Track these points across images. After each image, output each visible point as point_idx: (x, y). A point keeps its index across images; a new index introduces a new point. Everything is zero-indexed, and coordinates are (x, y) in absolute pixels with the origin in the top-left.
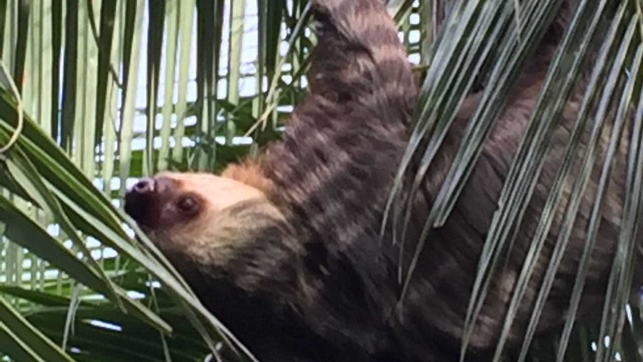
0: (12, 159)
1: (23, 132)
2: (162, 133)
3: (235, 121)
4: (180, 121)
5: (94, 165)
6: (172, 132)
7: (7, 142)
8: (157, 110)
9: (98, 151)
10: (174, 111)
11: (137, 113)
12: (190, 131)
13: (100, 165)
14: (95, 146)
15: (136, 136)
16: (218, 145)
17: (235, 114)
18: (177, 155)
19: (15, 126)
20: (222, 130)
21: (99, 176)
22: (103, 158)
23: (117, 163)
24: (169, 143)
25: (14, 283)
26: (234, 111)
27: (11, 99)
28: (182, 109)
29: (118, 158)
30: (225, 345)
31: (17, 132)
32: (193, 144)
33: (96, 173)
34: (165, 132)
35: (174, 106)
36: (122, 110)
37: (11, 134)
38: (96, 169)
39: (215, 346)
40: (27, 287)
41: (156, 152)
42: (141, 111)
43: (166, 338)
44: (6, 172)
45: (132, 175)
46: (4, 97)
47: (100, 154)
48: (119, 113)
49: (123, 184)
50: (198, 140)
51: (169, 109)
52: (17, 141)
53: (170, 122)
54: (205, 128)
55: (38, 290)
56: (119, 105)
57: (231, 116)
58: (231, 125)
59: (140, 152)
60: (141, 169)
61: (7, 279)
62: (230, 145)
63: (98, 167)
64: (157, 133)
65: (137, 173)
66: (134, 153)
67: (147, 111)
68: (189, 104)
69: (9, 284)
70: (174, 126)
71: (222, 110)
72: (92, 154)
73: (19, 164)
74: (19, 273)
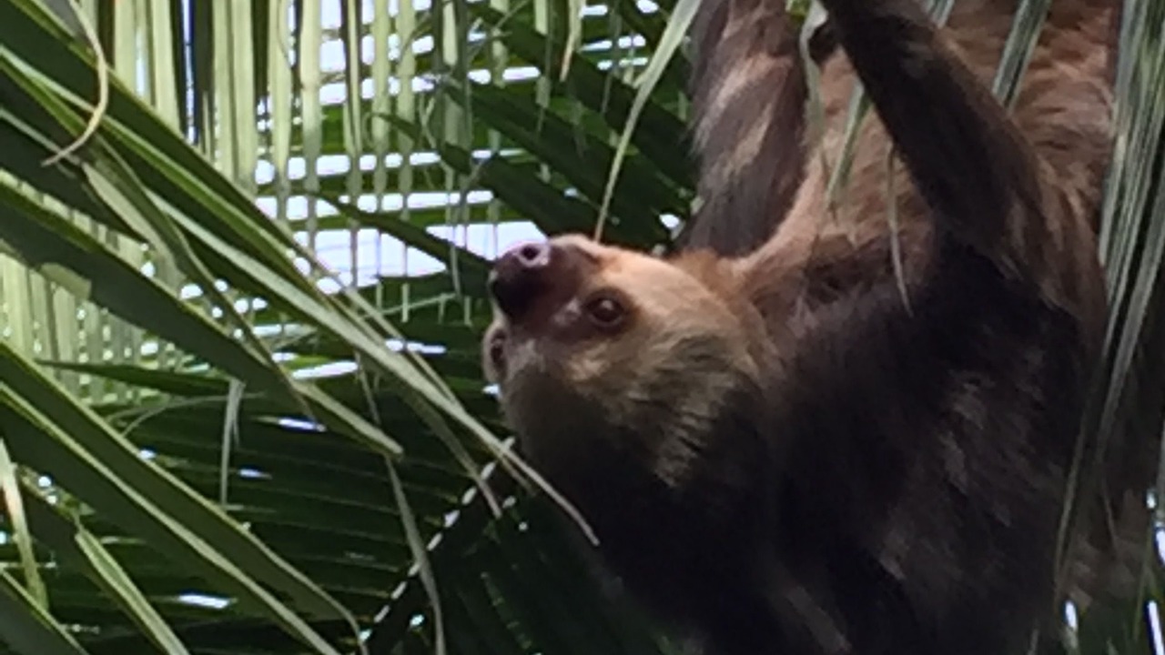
0: (92, 163)
1: (109, 111)
2: (374, 71)
3: (504, 41)
4: (406, 47)
5: (256, 137)
6: (394, 66)
7: (82, 131)
8: (363, 30)
9: (261, 109)
10: (393, 30)
11: (325, 37)
12: (424, 64)
13: (267, 137)
14: (257, 102)
15: (328, 79)
16: (475, 85)
17: (504, 28)
18: (405, 109)
19: (95, 102)
20: (482, 57)
21: (266, 157)
22: (270, 124)
23: (296, 132)
24: (387, 86)
25: (127, 359)
26: (501, 22)
27: (85, 52)
28: (407, 25)
29: (297, 121)
30: (499, 468)
31: (98, 113)
32: (430, 87)
33: (262, 150)
34: (380, 70)
35: (392, 21)
36: (297, 33)
37: (87, 116)
38: (261, 144)
39: (480, 471)
40: (153, 366)
41: (366, 105)
42: (332, 34)
43: (395, 465)
44: (84, 187)
45: (326, 151)
46: (72, 47)
47: (266, 116)
48: (292, 40)
49: (311, 166)
50: (438, 78)
51: (383, 26)
52: (100, 129)
53: (387, 50)
54: (450, 55)
55: (172, 369)
56: (292, 26)
57: (496, 32)
58: (498, 49)
59: (336, 108)
60: (341, 139)
61: (116, 355)
62: (499, 83)
63: (264, 140)
64: (365, 72)
65: (334, 145)
66: (327, 109)
67: (343, 33)
68: (419, 14)
69: (118, 362)
70: (394, 54)
71: (479, 21)
72: (250, 117)
73: (107, 170)
74: (136, 343)
